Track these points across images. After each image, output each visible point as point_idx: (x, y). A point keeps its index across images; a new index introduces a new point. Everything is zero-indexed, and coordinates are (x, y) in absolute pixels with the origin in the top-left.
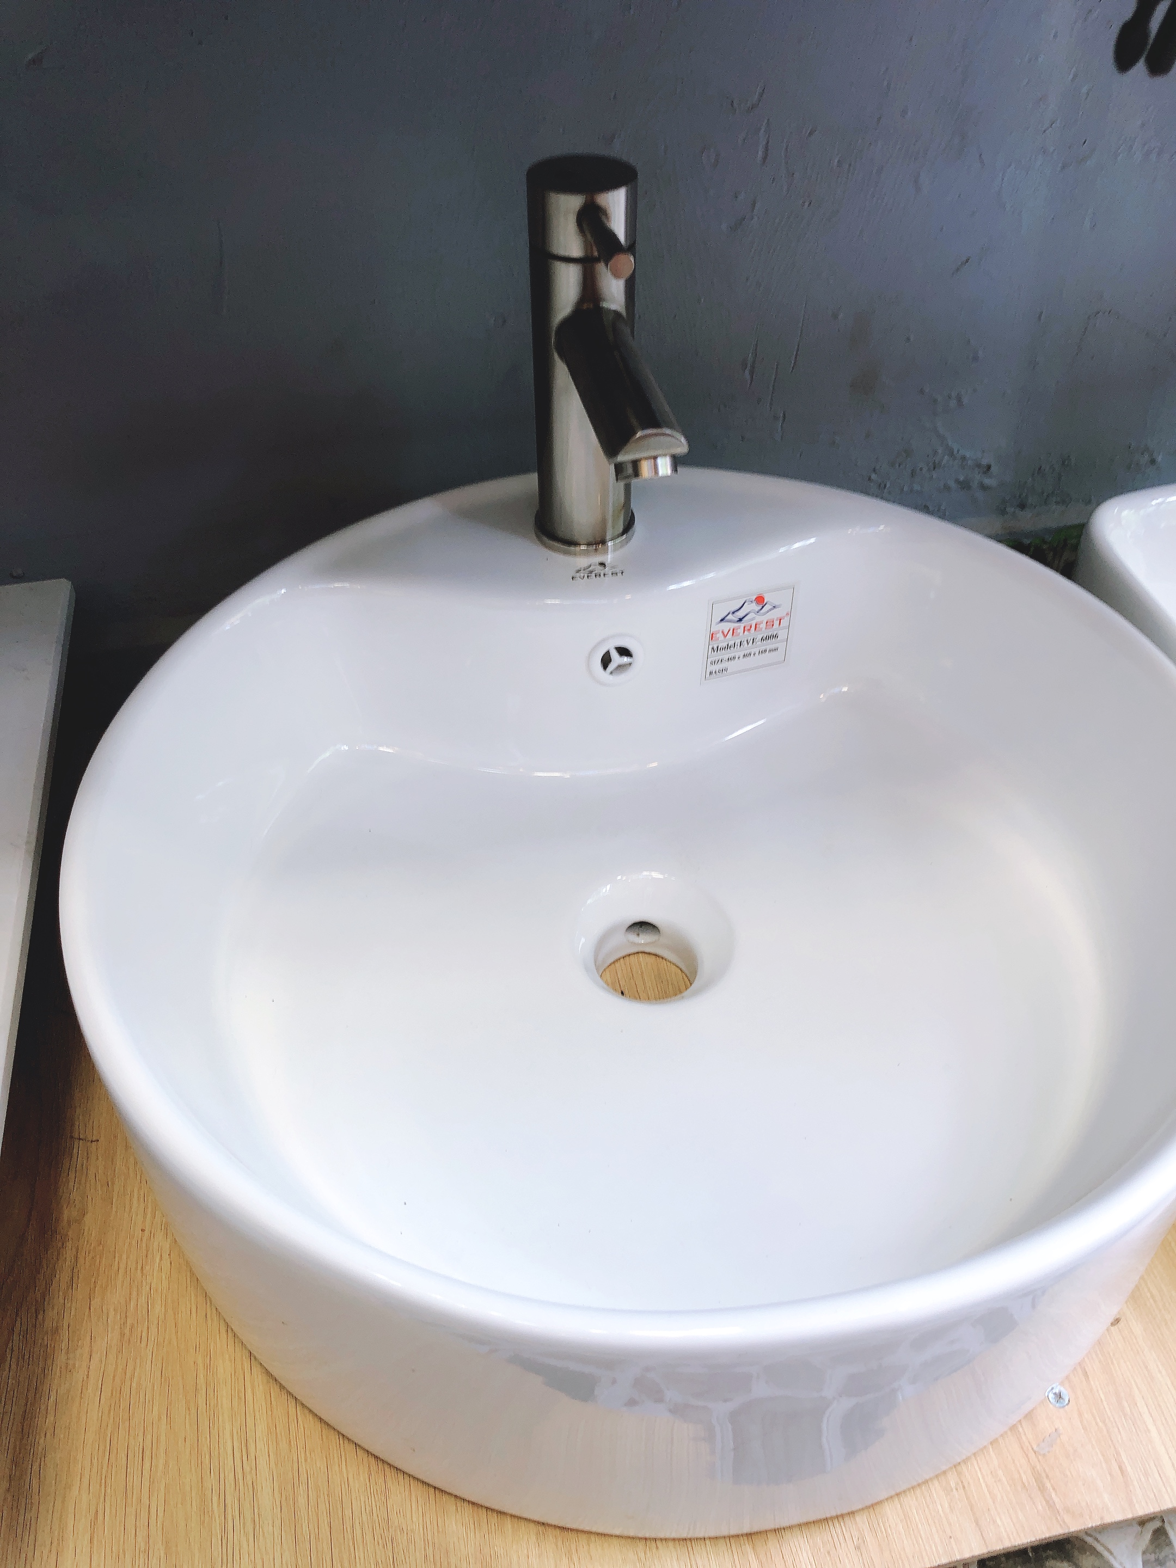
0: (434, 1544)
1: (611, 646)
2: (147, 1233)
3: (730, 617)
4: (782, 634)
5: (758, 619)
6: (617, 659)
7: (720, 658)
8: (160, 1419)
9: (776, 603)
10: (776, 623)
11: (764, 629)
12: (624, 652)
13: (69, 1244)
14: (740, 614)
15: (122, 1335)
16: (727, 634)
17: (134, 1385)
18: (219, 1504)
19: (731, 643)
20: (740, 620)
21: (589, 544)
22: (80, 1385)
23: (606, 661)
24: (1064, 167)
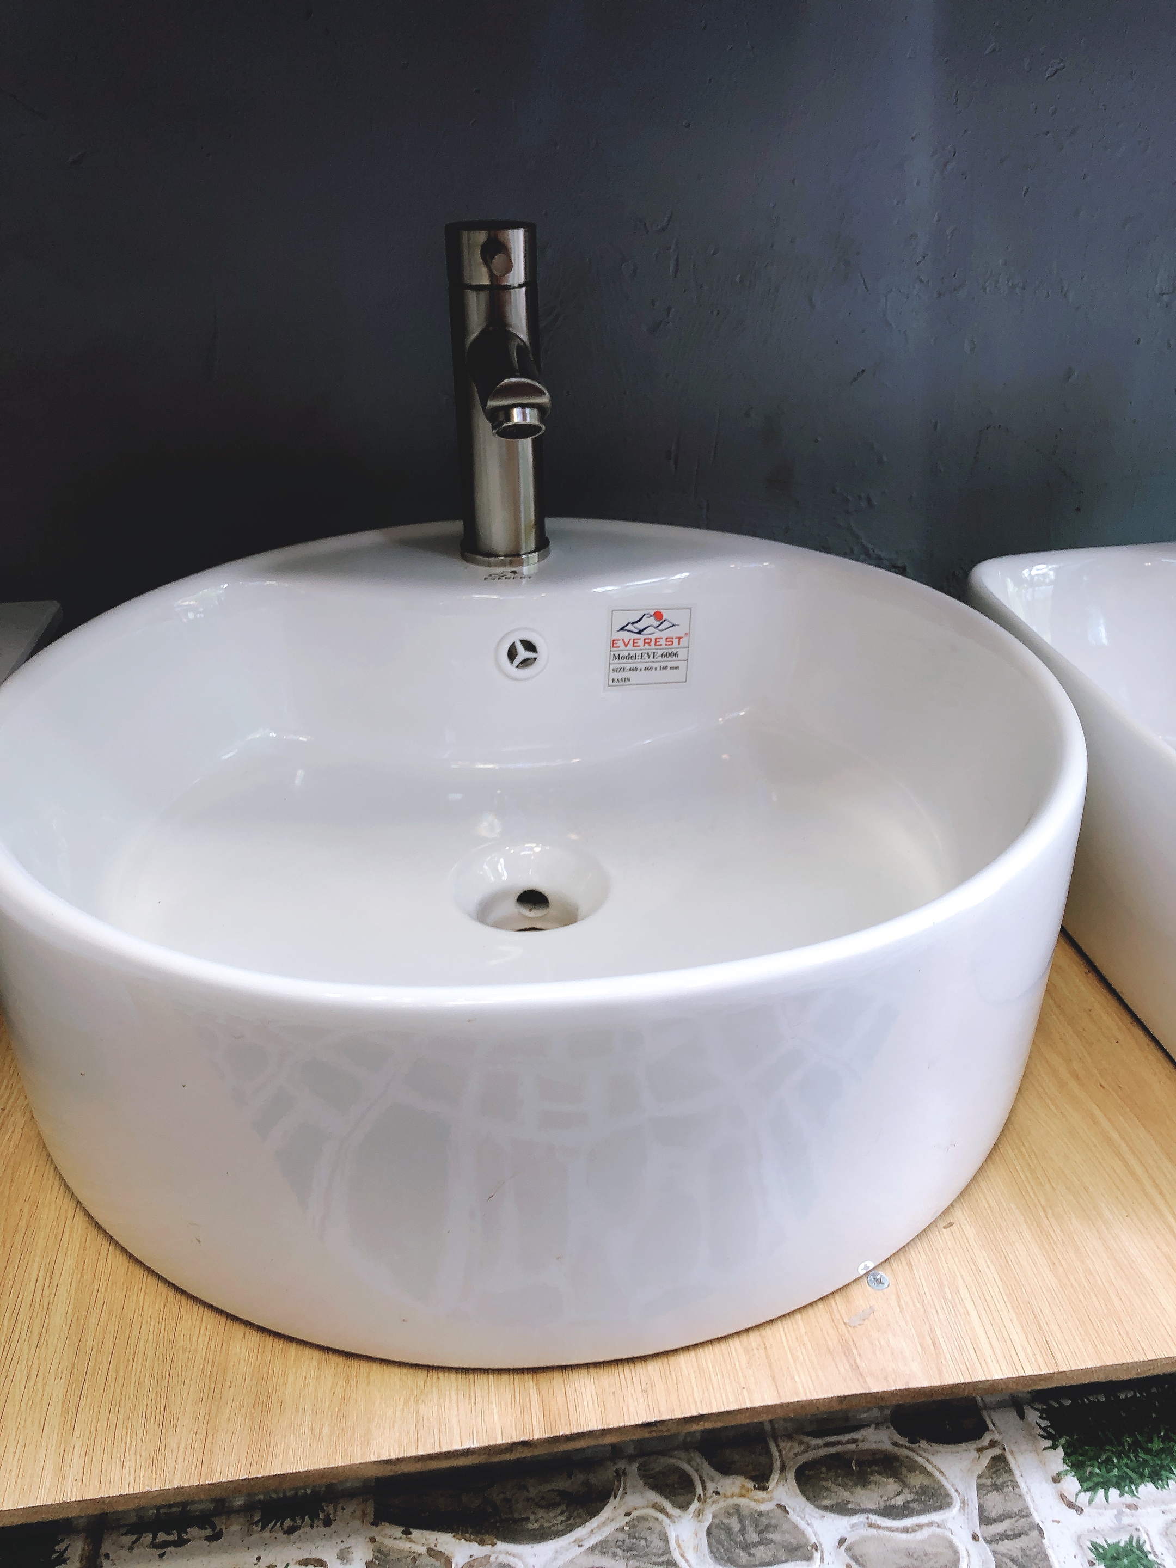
1: (515, 638)
3: (628, 628)
4: (682, 654)
5: (658, 634)
6: (522, 654)
7: (622, 666)
9: (675, 623)
10: (676, 641)
11: (664, 645)
12: (529, 646)
14: (640, 626)
16: (628, 643)
20: (640, 632)
21: (505, 557)
23: (512, 654)
24: (940, 295)
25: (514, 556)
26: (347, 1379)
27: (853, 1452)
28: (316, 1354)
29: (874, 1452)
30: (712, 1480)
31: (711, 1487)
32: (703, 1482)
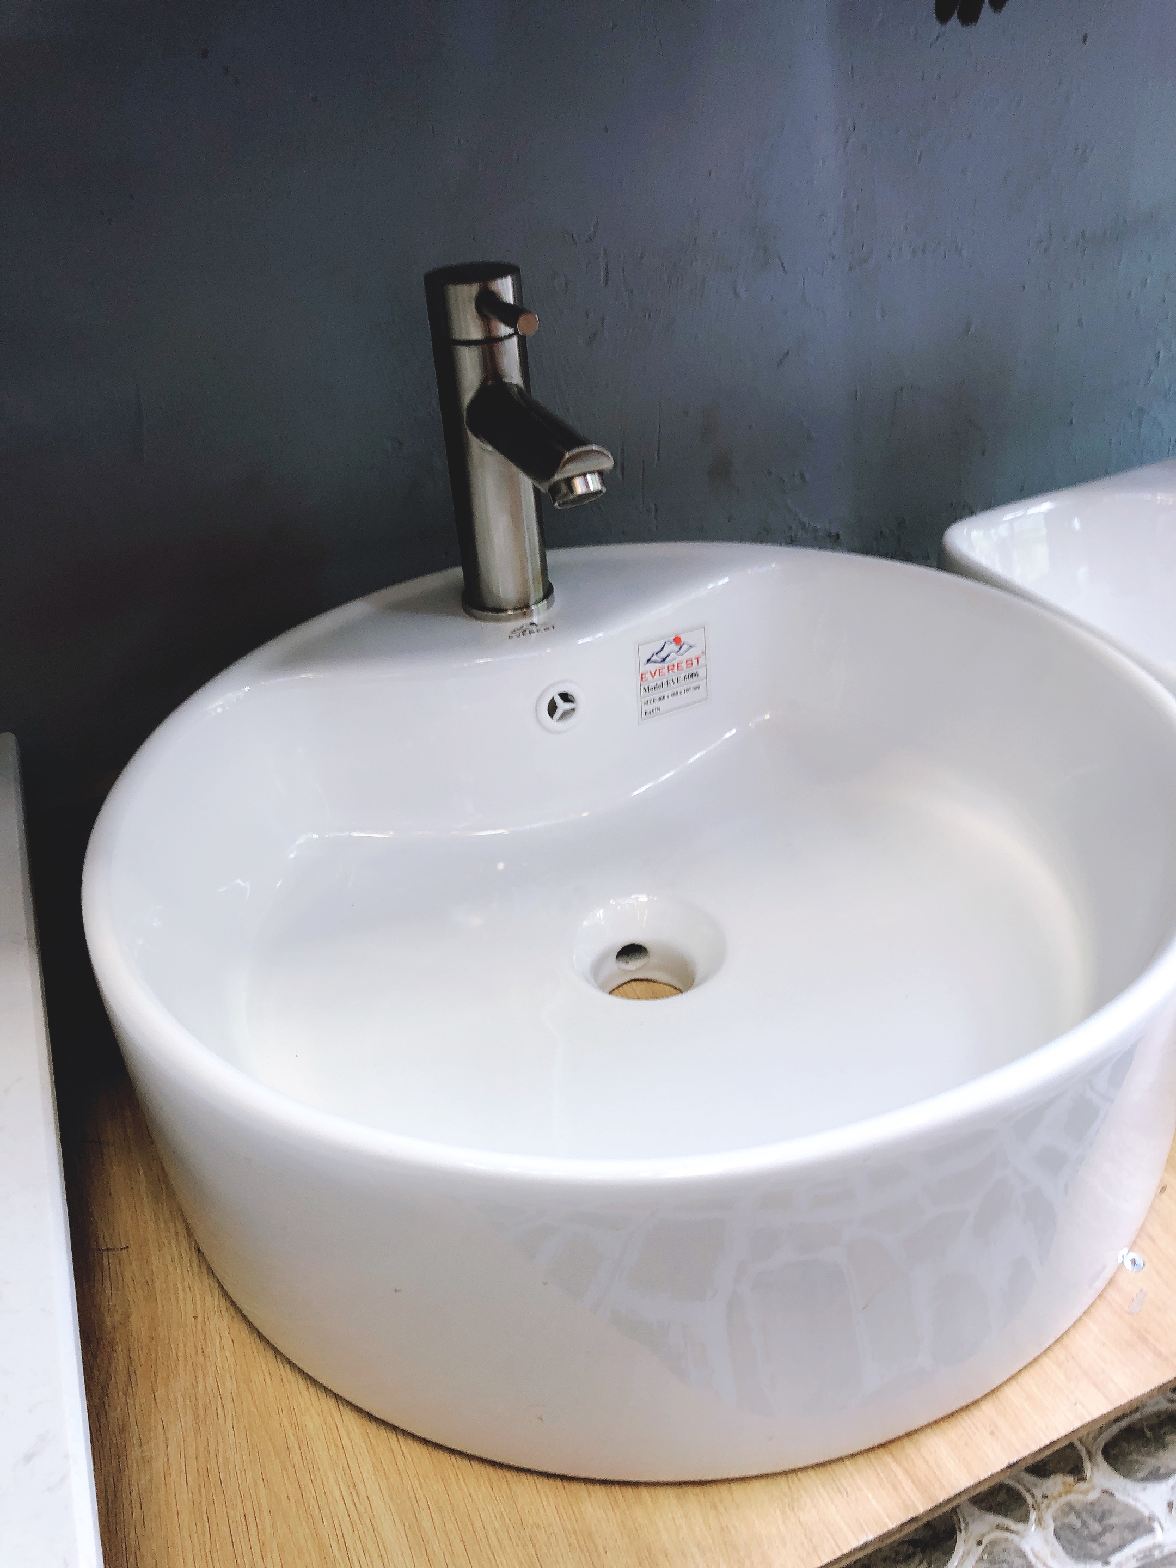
0: (575, 1532)
1: (554, 693)
2: (200, 1319)
3: (655, 658)
4: (701, 673)
5: (679, 658)
6: (562, 706)
7: (652, 697)
8: (256, 1484)
9: (692, 643)
10: (695, 662)
11: (685, 668)
12: (566, 697)
13: (119, 1348)
14: (663, 654)
15: (196, 1417)
16: (655, 674)
17: (220, 1459)
18: (339, 1549)
19: (659, 683)
20: (664, 660)
21: (515, 609)
22: (162, 1474)
23: (552, 709)
24: (851, 268)
25: (524, 607)
26: (715, 1507)
27: (1141, 1420)
28: (671, 1491)
29: (1158, 1414)
30: (1036, 1485)
31: (1038, 1493)
32: (1029, 1491)
